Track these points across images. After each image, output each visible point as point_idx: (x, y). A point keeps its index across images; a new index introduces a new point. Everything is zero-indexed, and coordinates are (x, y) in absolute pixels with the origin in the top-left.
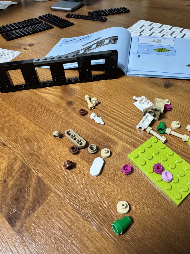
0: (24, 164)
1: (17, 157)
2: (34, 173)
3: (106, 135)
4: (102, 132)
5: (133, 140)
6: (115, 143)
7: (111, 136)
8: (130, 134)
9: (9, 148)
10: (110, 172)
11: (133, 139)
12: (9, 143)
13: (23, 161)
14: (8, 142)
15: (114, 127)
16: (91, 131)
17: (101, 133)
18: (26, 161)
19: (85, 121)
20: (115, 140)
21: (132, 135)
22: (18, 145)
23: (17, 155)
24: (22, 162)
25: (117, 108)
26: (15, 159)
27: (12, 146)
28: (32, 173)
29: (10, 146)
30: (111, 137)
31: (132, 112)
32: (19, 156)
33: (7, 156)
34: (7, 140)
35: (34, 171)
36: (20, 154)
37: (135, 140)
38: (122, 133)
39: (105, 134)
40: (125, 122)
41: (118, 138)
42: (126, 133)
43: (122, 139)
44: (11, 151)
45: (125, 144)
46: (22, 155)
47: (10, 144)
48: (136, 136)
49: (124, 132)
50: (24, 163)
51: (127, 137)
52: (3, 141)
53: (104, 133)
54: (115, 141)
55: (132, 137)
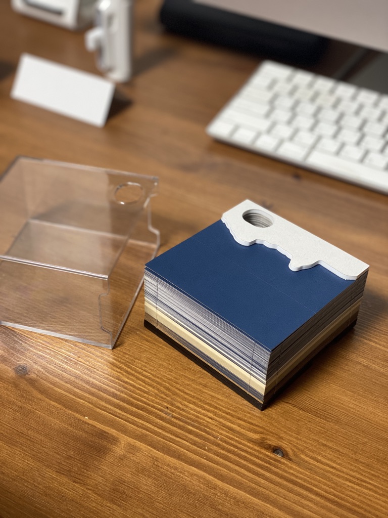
3: (98, 426)
4: (91, 422)
5: (144, 431)
6: (115, 440)
7: (107, 428)
8: (141, 421)
10: (107, 488)
11: (144, 429)
15: (111, 412)
16: (71, 422)
17: (89, 424)
19: (57, 404)
20: (114, 434)
21: (142, 422)
25: (117, 373)
30: (107, 431)
31: (143, 378)
37: (147, 430)
38: (125, 420)
39: (96, 425)
40: (131, 399)
41: (118, 431)
42: (133, 419)
43: (125, 431)
45: (130, 440)
48: (150, 423)
49: (130, 418)
51: (135, 427)
53: (94, 424)
54: (113, 436)
55: (144, 426)
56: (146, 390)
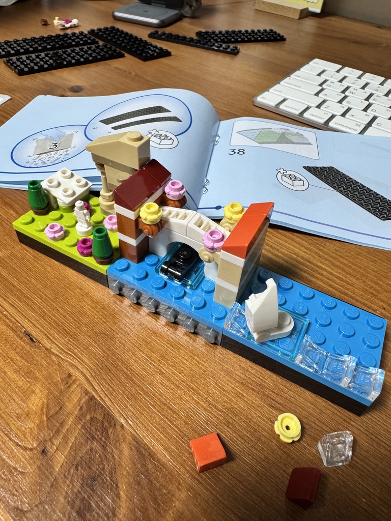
0: (92, 398)
1: (70, 375)
2: (122, 426)
9: (47, 349)
12: (46, 335)
13: (90, 389)
14: (41, 331)
18: (97, 389)
22: (69, 341)
23: (71, 370)
24: (87, 393)
26: (67, 383)
27: (54, 342)
28: (118, 427)
29: (48, 345)
32: (77, 373)
33: (42, 372)
34: (39, 327)
35: (123, 421)
36: (78, 369)
44: (53, 358)
46: (85, 371)
47: (48, 337)
50: (93, 396)
52: (29, 329)
56: (347, 280)
